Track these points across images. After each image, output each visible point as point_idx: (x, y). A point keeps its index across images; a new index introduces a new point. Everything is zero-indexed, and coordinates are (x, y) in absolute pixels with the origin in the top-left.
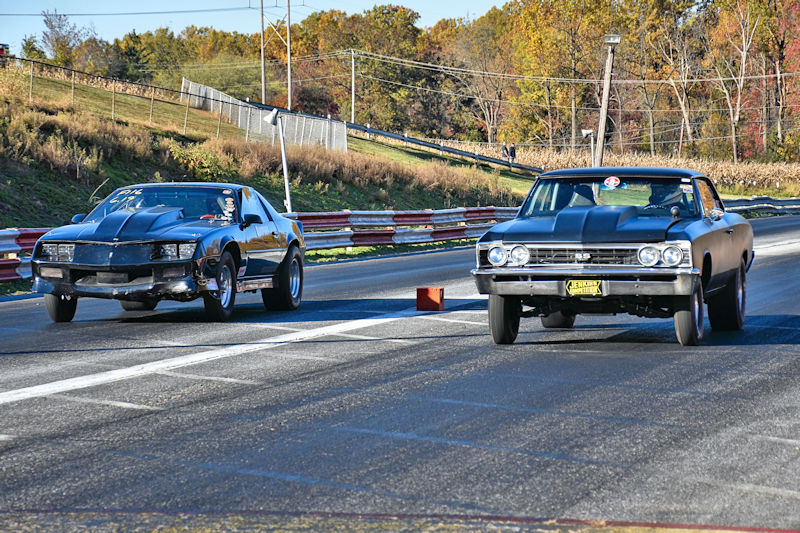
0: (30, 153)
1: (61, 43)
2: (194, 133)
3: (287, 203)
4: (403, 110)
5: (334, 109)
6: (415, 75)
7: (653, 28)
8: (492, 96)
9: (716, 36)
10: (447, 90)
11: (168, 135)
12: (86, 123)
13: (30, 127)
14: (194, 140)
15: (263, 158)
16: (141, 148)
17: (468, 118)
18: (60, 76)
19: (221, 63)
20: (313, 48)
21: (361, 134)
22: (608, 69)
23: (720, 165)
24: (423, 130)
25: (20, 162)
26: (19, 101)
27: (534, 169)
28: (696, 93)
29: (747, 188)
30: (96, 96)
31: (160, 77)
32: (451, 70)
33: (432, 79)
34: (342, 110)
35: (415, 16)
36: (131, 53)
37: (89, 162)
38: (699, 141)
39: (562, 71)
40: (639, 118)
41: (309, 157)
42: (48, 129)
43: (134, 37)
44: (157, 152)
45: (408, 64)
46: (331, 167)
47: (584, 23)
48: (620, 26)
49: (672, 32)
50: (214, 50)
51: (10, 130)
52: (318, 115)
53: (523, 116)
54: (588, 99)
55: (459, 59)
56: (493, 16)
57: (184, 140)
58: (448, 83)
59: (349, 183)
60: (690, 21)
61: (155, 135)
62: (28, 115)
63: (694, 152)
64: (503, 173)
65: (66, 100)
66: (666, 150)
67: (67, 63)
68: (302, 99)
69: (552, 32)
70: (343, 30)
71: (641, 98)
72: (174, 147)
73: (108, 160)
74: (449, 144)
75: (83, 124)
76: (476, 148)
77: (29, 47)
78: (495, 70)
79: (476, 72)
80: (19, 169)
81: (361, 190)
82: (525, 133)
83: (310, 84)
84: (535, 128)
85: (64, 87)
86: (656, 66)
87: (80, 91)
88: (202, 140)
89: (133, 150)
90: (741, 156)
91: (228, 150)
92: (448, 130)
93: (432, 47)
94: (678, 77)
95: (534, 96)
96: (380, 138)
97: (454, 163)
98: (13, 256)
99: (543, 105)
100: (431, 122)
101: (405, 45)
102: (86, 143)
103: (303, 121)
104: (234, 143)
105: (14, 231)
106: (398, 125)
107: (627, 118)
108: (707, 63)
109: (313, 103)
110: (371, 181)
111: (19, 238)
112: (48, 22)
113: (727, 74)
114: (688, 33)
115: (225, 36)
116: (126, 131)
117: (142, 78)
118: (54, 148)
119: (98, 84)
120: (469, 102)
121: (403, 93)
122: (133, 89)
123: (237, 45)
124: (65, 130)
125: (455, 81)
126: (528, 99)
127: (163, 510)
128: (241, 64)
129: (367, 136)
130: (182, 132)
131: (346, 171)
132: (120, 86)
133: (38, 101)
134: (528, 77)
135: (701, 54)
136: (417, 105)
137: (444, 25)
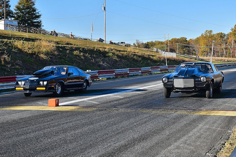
0: (132, 58)
1: (138, 44)
2: (155, 55)
3: (166, 64)
4: (185, 51)
5: (175, 52)
6: (186, 46)
7: (220, 40)
8: (197, 49)
9: (229, 41)
10: (191, 48)
11: (151, 55)
12: (140, 54)
13: (132, 55)
14: (154, 56)
15: (164, 58)
16: (147, 57)
17: (194, 52)
18: (138, 48)
19: (159, 46)
20: (172, 43)
21: (178, 55)
22: (213, 45)
23: (229, 59)
24: (187, 54)
25: (130, 59)
26: (131, 51)
27: (203, 59)
28: (226, 49)
29: (233, 62)
30: (141, 50)
31: (151, 47)
32: (191, 46)
33: (189, 47)
34: (176, 51)
35: (186, 38)
36: (148, 44)
37: (140, 59)
38: (226, 55)
39: (207, 46)
40: (218, 52)
41: (170, 58)
42: (134, 55)
43: (148, 42)
44: (149, 58)
45: (185, 45)
46: (173, 59)
47: (210, 39)
48: (215, 39)
49: (222, 40)
50: (159, 44)
51: (129, 55)
52: (173, 52)
53: (202, 52)
54: (211, 49)
55: (193, 44)
56: (197, 38)
57: (153, 56)
58: (191, 47)
59: (176, 61)
60: (225, 39)
61: (149, 55)
62: (132, 53)
63: (226, 57)
64: (198, 60)
65: (137, 51)
66: (222, 56)
67: (139, 46)
68: (170, 50)
69: (206, 40)
70: (176, 41)
71: (218, 49)
72: (151, 57)
73: (142, 59)
74: (191, 56)
75: (139, 54)
76: (195, 57)
77: (134, 44)
78: (198, 46)
79: (195, 46)
80: (130, 60)
81: (178, 62)
82: (202, 54)
83: (172, 48)
84: (203, 54)
85: (137, 49)
86: (220, 45)
87: (139, 50)
88: (155, 56)
89: (146, 57)
90: (232, 57)
91: (159, 57)
92: (191, 54)
93: (189, 43)
94: (224, 46)
95: (203, 49)
96: (181, 55)
97: (191, 59)
98: (128, 72)
99: (205, 50)
100: (189, 53)
101: (185, 42)
102: (139, 56)
103: (170, 53)
104: (160, 56)
105: (129, 69)
106: (184, 53)
107: (216, 52)
108: (227, 44)
109: (172, 51)
110: (179, 61)
111: (129, 70)
112: (136, 41)
113: (230, 46)
114: (225, 40)
115: (160, 42)
116: (145, 55)
117: (149, 48)
118: (135, 57)
119: (142, 49)
120: (194, 50)
121: (185, 49)
122: (147, 49)
123: (162, 43)
124: (137, 55)
125: (192, 47)
126: (202, 49)
127: (142, 108)
128: (162, 46)
129: (179, 55)
130: (153, 55)
131: (175, 60)
132: (145, 49)
133: (134, 51)
134: (202, 47)
135: (227, 43)
136: (187, 51)
137: (190, 40)
